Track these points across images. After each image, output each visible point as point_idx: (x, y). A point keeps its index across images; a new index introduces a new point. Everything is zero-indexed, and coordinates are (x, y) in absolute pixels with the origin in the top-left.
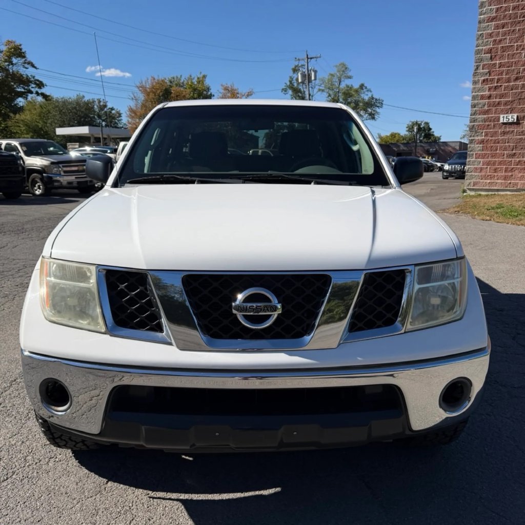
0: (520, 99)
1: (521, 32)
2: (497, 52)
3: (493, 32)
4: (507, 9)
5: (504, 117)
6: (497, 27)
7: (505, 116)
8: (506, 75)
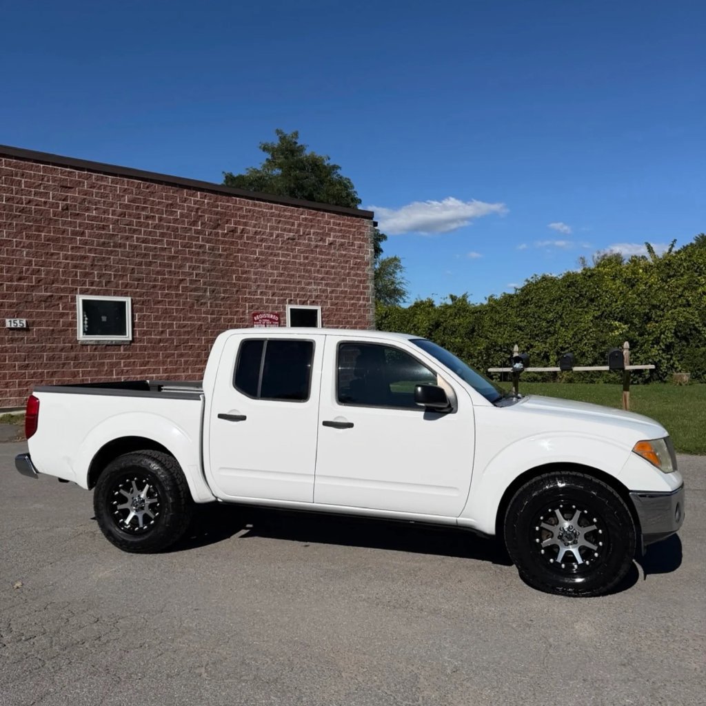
0: (26, 302)
1: (19, 227)
5: (10, 321)
7: (12, 320)
8: (7, 272)
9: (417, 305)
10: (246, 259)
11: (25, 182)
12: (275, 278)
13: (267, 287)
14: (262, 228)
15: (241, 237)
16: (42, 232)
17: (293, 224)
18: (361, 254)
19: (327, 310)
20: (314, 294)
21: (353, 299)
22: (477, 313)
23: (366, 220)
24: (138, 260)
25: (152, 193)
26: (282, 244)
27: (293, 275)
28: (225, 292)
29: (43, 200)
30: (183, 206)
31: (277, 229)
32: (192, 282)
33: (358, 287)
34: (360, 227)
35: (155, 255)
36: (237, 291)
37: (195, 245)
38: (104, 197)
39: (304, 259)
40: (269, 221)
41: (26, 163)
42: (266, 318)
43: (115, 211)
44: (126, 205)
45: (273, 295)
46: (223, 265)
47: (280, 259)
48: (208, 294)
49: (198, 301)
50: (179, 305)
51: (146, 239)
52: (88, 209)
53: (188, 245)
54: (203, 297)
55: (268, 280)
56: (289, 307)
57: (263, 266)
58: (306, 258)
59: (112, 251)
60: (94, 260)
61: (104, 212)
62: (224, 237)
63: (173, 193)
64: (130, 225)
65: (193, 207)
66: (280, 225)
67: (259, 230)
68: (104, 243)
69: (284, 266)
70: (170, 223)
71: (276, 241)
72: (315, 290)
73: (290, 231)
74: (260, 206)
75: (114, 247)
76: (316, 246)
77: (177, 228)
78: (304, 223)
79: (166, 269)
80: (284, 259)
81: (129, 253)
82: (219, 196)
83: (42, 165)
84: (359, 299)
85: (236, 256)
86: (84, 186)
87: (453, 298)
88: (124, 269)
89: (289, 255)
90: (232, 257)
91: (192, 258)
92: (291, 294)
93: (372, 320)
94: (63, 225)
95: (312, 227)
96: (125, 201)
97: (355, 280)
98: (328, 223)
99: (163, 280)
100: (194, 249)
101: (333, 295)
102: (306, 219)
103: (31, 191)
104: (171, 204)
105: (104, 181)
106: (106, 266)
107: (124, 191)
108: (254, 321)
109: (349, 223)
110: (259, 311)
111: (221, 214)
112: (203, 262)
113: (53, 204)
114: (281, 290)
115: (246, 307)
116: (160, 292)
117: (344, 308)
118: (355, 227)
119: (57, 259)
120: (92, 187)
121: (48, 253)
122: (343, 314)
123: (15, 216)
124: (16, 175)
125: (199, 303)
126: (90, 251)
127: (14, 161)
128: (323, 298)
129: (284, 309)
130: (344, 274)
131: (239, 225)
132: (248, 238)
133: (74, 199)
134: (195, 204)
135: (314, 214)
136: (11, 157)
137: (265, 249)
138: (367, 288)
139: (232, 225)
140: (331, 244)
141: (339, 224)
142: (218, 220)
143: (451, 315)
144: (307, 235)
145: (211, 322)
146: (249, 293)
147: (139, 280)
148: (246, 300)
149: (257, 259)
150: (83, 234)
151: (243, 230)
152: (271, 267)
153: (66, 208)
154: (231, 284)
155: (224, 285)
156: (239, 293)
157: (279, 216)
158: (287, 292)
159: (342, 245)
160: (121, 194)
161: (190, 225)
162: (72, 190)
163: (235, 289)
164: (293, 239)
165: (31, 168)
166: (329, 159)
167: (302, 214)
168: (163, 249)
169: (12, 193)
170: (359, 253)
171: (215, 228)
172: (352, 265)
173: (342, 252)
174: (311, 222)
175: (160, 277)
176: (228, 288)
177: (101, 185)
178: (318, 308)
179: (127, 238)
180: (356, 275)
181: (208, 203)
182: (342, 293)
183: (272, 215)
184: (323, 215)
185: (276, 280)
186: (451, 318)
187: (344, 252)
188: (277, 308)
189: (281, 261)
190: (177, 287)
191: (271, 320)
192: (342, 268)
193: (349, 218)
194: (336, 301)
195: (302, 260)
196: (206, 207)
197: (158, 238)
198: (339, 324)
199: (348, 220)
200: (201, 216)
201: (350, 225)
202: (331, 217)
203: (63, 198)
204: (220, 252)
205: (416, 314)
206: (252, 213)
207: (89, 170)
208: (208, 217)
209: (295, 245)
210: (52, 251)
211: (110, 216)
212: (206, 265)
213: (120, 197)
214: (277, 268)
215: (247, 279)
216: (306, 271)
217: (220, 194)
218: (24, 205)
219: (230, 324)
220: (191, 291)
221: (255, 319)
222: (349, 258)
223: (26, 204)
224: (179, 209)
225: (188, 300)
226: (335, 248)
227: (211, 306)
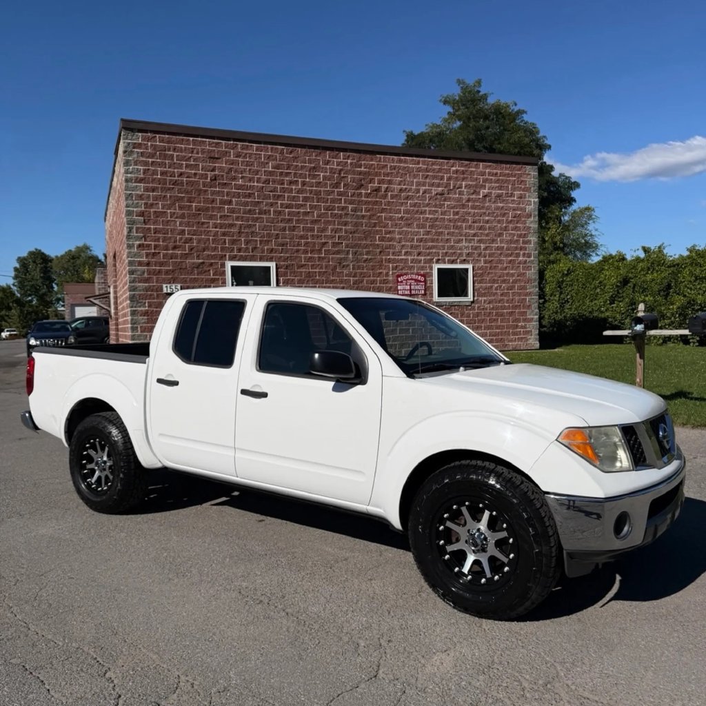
0: (180, 269)
1: (173, 198)
2: (150, 217)
3: (143, 195)
4: (155, 173)
5: (167, 287)
6: (147, 190)
7: (169, 285)
8: (163, 242)
9: (606, 259)
10: (391, 219)
11: (177, 156)
12: (422, 237)
13: (412, 247)
14: (408, 185)
15: (386, 196)
16: (193, 202)
17: (442, 178)
18: (521, 205)
19: (480, 268)
20: (465, 251)
21: (511, 255)
22: (674, 266)
23: (528, 167)
24: (283, 225)
25: (295, 158)
26: (429, 200)
27: (442, 232)
28: (368, 253)
29: (193, 172)
30: (326, 168)
31: (424, 185)
32: (334, 244)
33: (517, 241)
34: (520, 175)
35: (298, 220)
36: (381, 252)
37: (338, 207)
38: (249, 166)
39: (454, 215)
40: (415, 176)
41: (178, 137)
42: (411, 279)
43: (260, 178)
44: (270, 172)
45: (419, 254)
46: (366, 226)
47: (427, 216)
48: (351, 256)
49: (340, 263)
50: (321, 268)
51: (290, 204)
52: (234, 179)
53: (331, 208)
54: (345, 259)
55: (413, 239)
56: (436, 267)
57: (409, 225)
58: (457, 213)
59: (257, 218)
60: (241, 227)
61: (250, 180)
62: (367, 197)
63: (316, 156)
64: (274, 192)
65: (336, 169)
66: (428, 180)
67: (404, 187)
68: (250, 210)
69: (431, 224)
70: (313, 187)
71: (423, 198)
72: (466, 247)
73: (438, 186)
74: (405, 162)
75: (259, 214)
76: (468, 200)
77: (320, 191)
78: (455, 175)
79: (309, 234)
80: (431, 216)
81: (273, 219)
82: (363, 156)
83: (191, 139)
84: (518, 255)
85: (379, 216)
86: (230, 156)
87: (646, 250)
88: (269, 235)
89: (437, 212)
90: (375, 218)
91: (335, 221)
92: (438, 253)
93: (533, 277)
94: (212, 195)
95: (463, 179)
96: (269, 167)
97: (514, 235)
98: (483, 174)
99: (306, 244)
100: (336, 212)
101: (487, 252)
102: (457, 171)
103: (182, 164)
104: (314, 168)
105: (249, 150)
106: (253, 232)
107: (268, 158)
108: (398, 282)
109: (507, 172)
110: (404, 271)
111: (365, 173)
112: (346, 224)
113: (202, 175)
114: (428, 248)
115: (389, 268)
116: (303, 256)
117: (500, 266)
118: (515, 176)
119: (207, 228)
120: (238, 156)
121: (199, 223)
122: (499, 272)
123: (169, 189)
124: (169, 150)
125: (342, 265)
126: (237, 219)
127: (167, 136)
128: (476, 255)
129: (431, 268)
130: (501, 229)
131: (384, 183)
132: (392, 197)
133: (221, 169)
134: (338, 165)
135: (466, 165)
136: (164, 133)
137: (411, 207)
138: (529, 242)
139: (376, 185)
140: (485, 196)
141: (496, 174)
142: (361, 180)
143: (642, 270)
144: (458, 188)
145: (353, 284)
146: (393, 254)
147: (283, 245)
148: (389, 261)
149: (402, 218)
150: (230, 202)
151: (387, 188)
152: (417, 225)
153: (215, 179)
154: (374, 245)
155: (366, 246)
156: (382, 254)
157: (427, 170)
158: (434, 251)
159: (499, 196)
160: (266, 161)
161: (333, 187)
162: (221, 160)
163: (378, 250)
164: (442, 194)
165: (181, 142)
166: (516, 105)
167: (452, 166)
168: (306, 214)
169: (165, 167)
170: (519, 204)
171: (358, 189)
172: (510, 219)
173: (499, 205)
174: (463, 174)
175: (303, 241)
176: (371, 249)
177: (246, 154)
178: (470, 267)
179: (272, 205)
180: (515, 229)
181: (351, 164)
182: (498, 250)
183: (419, 170)
184: (477, 165)
185: (422, 238)
186: (642, 273)
187: (501, 205)
188: (422, 268)
189: (427, 218)
190: (320, 251)
191: (416, 280)
192: (499, 222)
193: (508, 166)
194: (491, 259)
195: (452, 216)
196: (349, 168)
197: (301, 203)
198: (494, 283)
199: (506, 169)
200: (344, 177)
201: (508, 174)
202: (487, 167)
203: (211, 169)
204: (363, 213)
205: (603, 269)
206: (397, 170)
207: (235, 140)
208: (351, 178)
209: (445, 200)
210: (203, 220)
211: (256, 184)
212: (349, 227)
213: (265, 164)
214: (423, 226)
215: (391, 240)
216: (456, 227)
217: (364, 153)
218: (176, 178)
219: (373, 285)
220: (334, 254)
221: (399, 280)
222: (506, 210)
223: (178, 177)
224: (322, 172)
225: (331, 263)
226: (490, 201)
227: (353, 269)
